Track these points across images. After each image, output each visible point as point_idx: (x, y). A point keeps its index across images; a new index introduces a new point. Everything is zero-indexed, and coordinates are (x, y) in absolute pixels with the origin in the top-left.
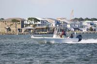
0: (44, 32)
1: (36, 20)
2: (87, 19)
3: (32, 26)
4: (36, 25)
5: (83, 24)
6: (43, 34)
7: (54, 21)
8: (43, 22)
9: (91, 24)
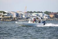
0: (9, 20)
1: (4, 13)
2: (35, 12)
3: (2, 16)
4: (4, 16)
5: (33, 15)
6: (8, 21)
7: (15, 13)
8: (8, 14)
9: (37, 15)
